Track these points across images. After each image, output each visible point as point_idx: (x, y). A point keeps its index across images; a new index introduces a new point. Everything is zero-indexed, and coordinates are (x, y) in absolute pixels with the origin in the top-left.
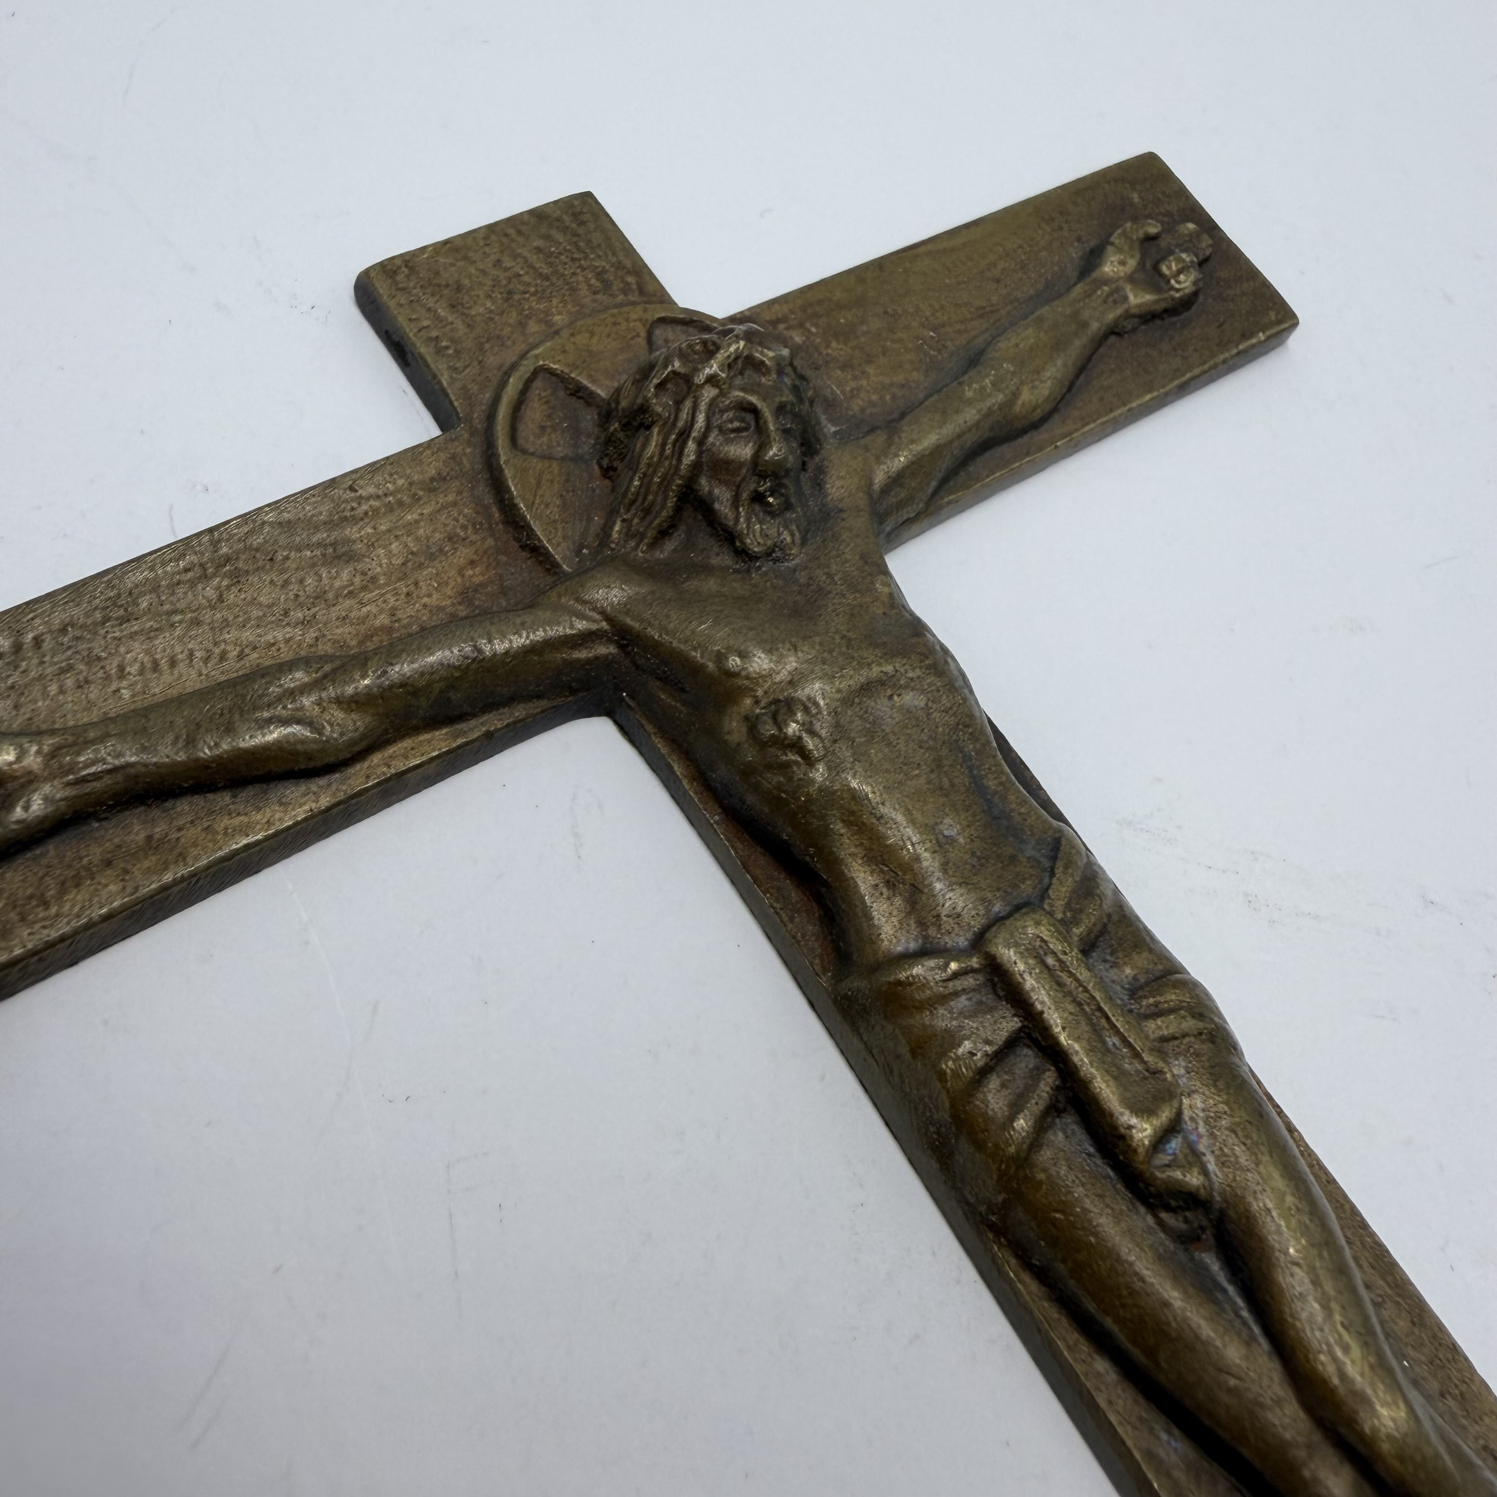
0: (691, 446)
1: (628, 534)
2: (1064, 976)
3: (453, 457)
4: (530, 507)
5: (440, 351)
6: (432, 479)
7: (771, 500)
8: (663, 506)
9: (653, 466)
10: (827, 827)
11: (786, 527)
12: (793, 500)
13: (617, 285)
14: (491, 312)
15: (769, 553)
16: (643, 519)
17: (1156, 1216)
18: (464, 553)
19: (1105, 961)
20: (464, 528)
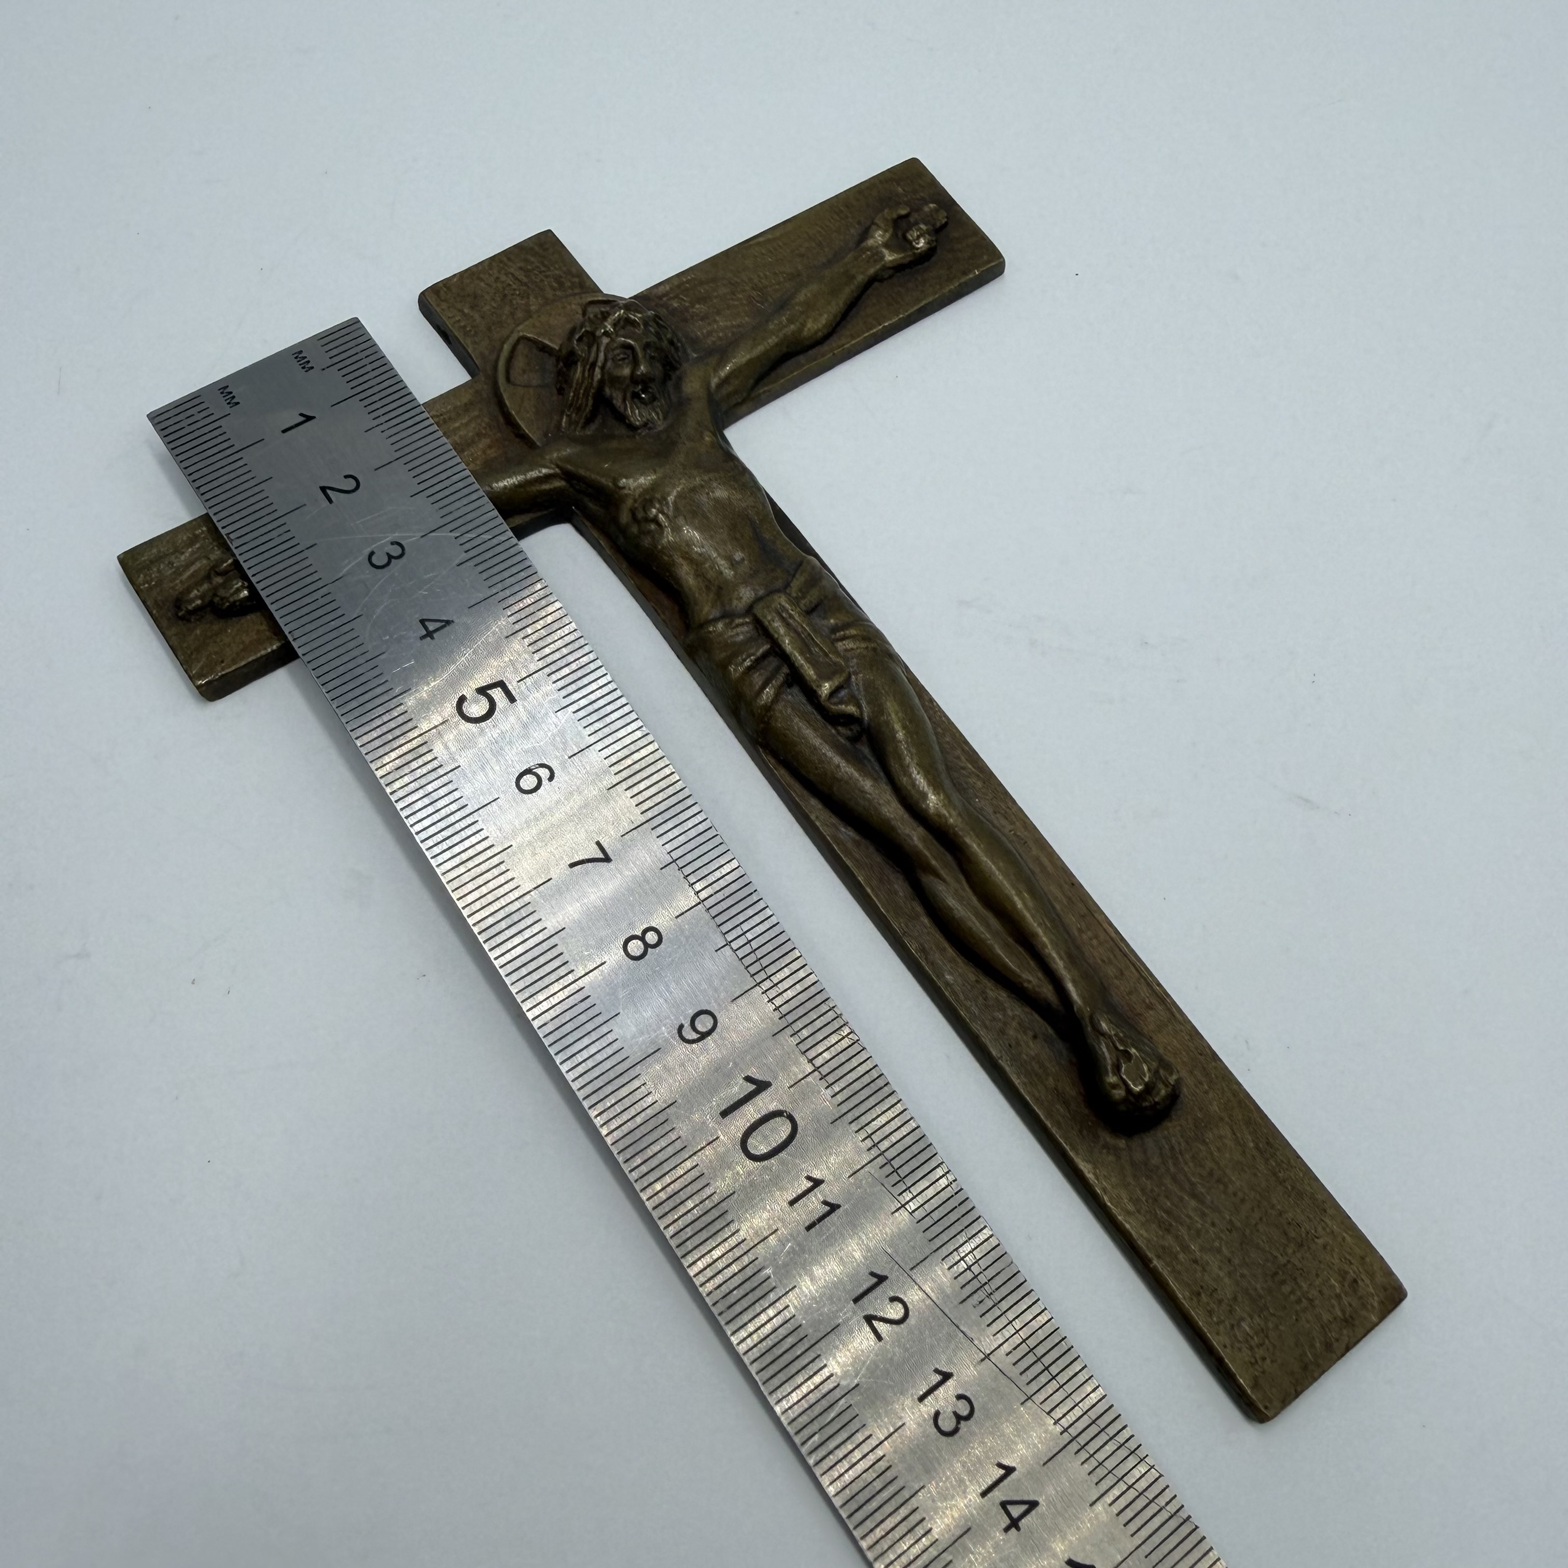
0: (597, 370)
1: (570, 423)
2: (791, 621)
3: (477, 392)
4: (517, 413)
5: (466, 334)
6: (466, 404)
7: (643, 396)
8: (587, 405)
9: (580, 385)
10: (673, 561)
11: (654, 410)
12: (658, 396)
13: (568, 284)
14: (494, 308)
15: (645, 425)
16: (576, 414)
17: (836, 729)
18: (485, 442)
19: (820, 616)
20: (485, 428)
